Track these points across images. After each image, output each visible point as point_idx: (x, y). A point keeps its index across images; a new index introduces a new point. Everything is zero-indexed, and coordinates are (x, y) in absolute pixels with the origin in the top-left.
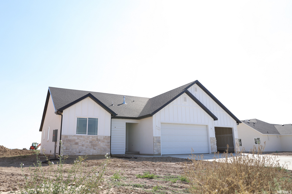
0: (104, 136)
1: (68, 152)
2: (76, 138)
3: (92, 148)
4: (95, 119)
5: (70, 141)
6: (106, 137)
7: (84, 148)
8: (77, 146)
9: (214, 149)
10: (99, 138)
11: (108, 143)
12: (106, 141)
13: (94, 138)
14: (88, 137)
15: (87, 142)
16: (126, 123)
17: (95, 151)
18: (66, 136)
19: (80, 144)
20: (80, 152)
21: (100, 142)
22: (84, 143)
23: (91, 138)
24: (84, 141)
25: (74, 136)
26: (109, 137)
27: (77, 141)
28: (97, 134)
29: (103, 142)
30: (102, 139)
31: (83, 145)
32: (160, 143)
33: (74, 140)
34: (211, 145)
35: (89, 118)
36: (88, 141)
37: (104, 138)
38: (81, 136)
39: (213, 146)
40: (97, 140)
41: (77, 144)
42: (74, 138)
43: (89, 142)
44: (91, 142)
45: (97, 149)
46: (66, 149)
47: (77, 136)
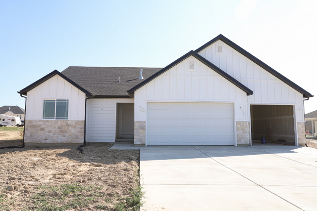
0: (75, 121)
1: (33, 139)
2: (42, 123)
3: (60, 135)
4: (65, 100)
5: (34, 126)
6: (78, 121)
7: (51, 135)
8: (42, 132)
9: (242, 139)
10: (69, 123)
11: (81, 128)
12: (78, 126)
13: (63, 123)
14: (57, 122)
15: (55, 128)
16: (117, 103)
17: (64, 138)
18: (30, 121)
19: (46, 131)
20: (46, 139)
21: (70, 128)
22: (51, 129)
23: (59, 123)
24: (51, 126)
25: (40, 121)
26: (82, 121)
27: (43, 127)
28: (67, 118)
29: (75, 127)
30: (74, 123)
31: (50, 132)
32: (145, 129)
33: (39, 126)
34: (238, 133)
35: (57, 100)
36: (56, 126)
37: (76, 124)
38: (48, 121)
39: (243, 135)
40: (68, 125)
41: (43, 129)
42: (40, 123)
43: (57, 128)
44: (59, 128)
45: (67, 136)
46: (30, 136)
47: (43, 121)
